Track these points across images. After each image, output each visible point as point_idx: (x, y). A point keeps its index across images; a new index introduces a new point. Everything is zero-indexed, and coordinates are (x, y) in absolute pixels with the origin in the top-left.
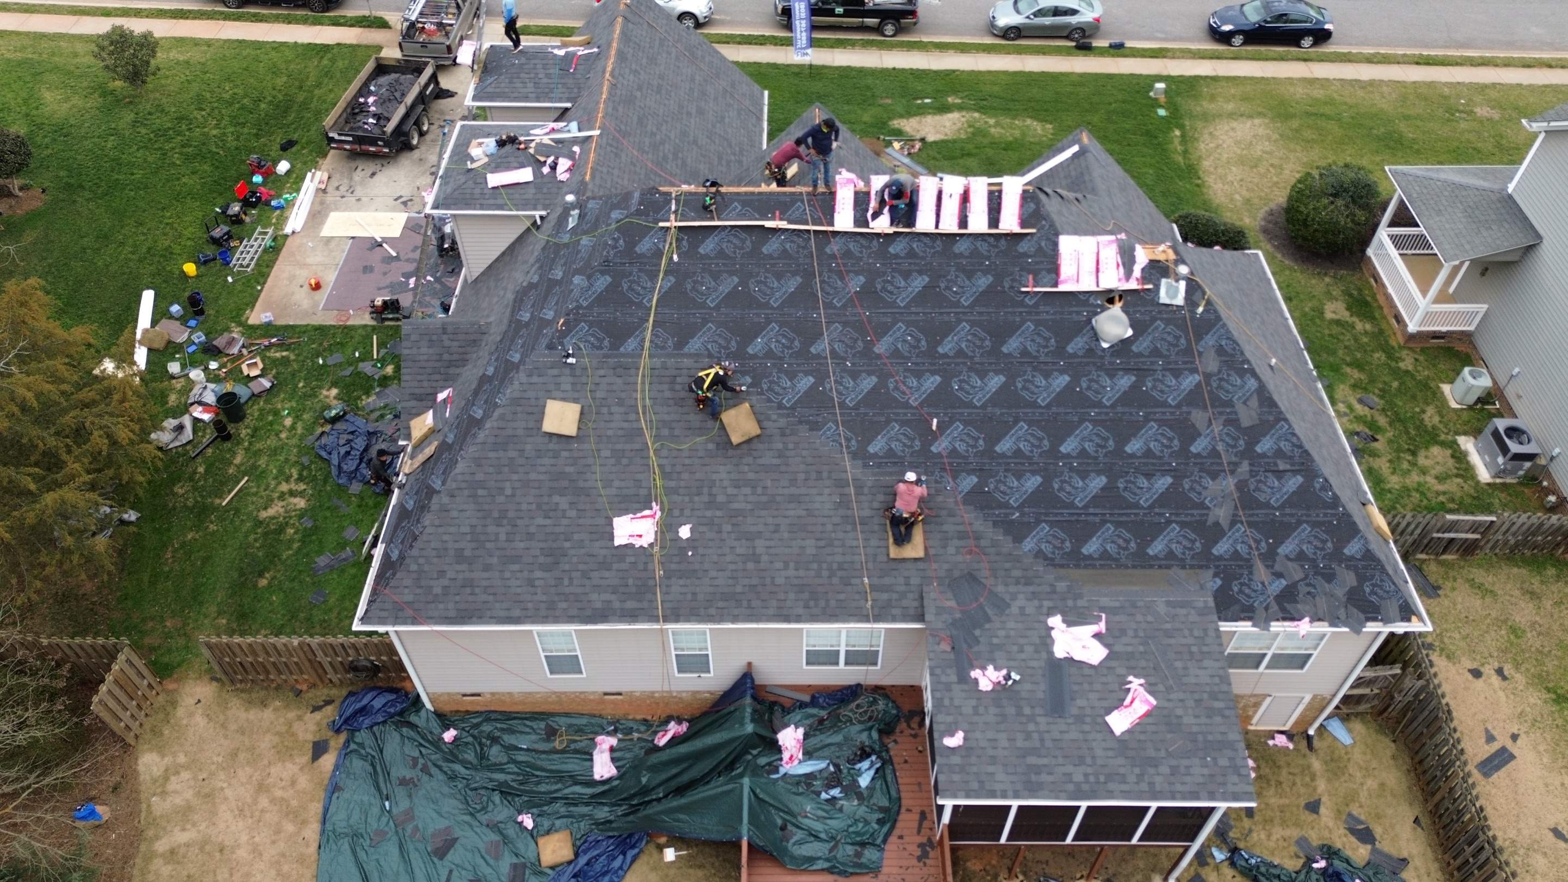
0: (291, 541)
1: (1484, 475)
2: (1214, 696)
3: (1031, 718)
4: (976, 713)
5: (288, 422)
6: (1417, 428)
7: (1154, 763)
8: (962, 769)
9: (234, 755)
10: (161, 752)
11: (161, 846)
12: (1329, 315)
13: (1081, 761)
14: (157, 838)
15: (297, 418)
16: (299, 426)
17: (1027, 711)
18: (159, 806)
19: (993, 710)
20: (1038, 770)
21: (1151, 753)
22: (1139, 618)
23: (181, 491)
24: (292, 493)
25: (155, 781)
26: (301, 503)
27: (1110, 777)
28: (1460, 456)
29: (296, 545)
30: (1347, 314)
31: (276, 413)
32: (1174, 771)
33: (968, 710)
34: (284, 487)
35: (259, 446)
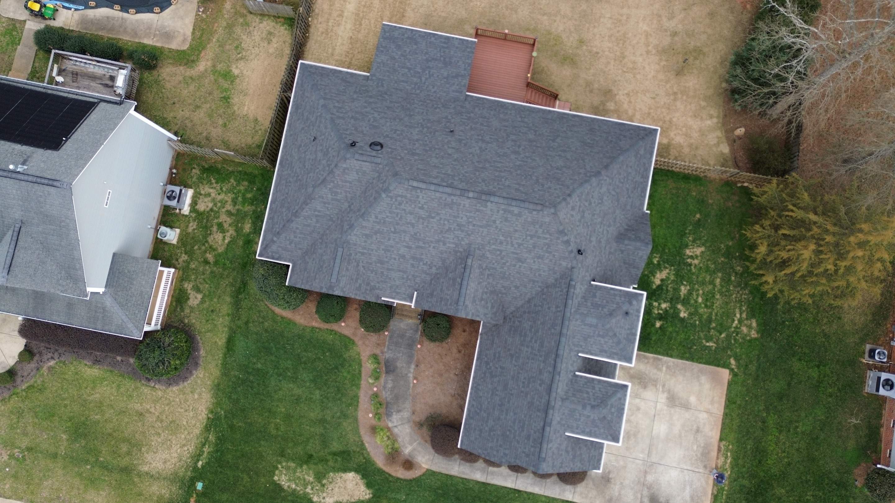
0: (689, 234)
1: (190, 193)
2: (382, 51)
3: (441, 56)
4: (458, 61)
5: (700, 300)
6: (202, 222)
7: (408, 38)
8: (467, 47)
9: (697, 148)
10: (722, 154)
11: (715, 120)
12: (200, 296)
13: (430, 43)
14: (717, 123)
15: (696, 302)
16: (695, 297)
17: (442, 59)
18: (719, 133)
19: (453, 61)
20: (445, 43)
21: (408, 41)
22: (396, 78)
23: (739, 268)
24: (692, 257)
25: (722, 142)
26: (688, 252)
27: (424, 37)
28: (194, 203)
29: (687, 231)
30: (191, 296)
31: (706, 306)
32: (403, 35)
33: (461, 63)
34: (696, 262)
35: (710, 287)
